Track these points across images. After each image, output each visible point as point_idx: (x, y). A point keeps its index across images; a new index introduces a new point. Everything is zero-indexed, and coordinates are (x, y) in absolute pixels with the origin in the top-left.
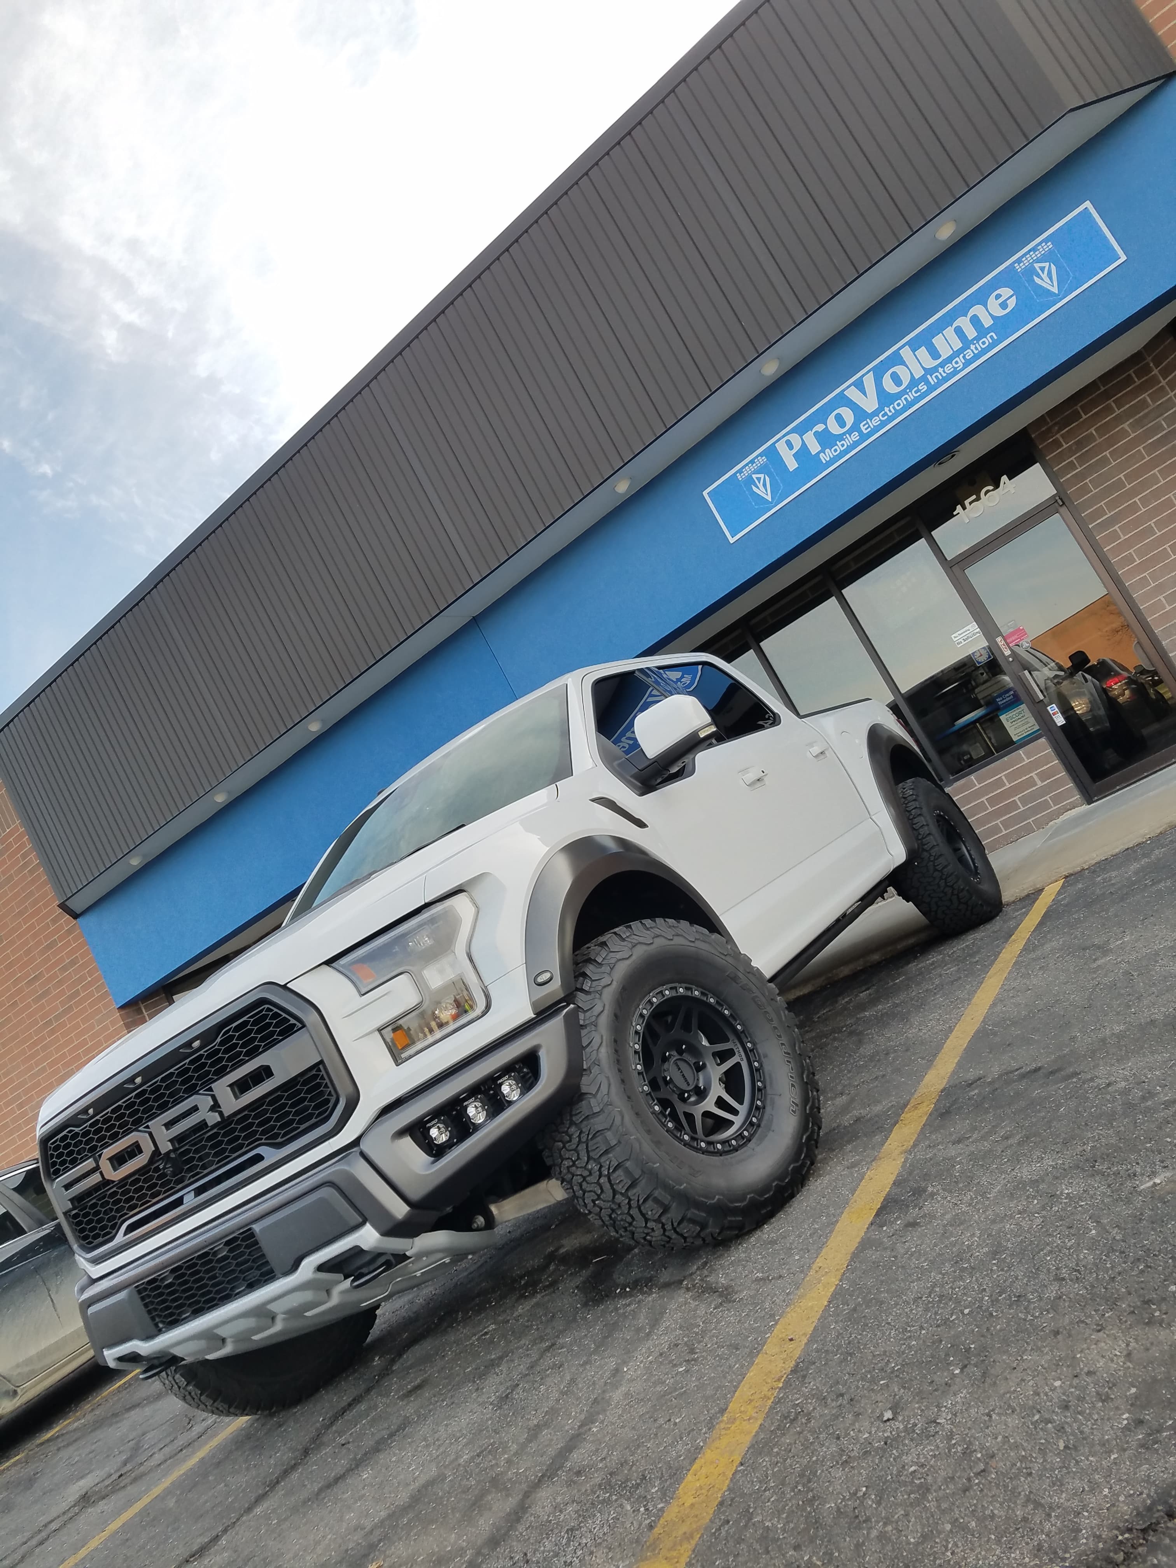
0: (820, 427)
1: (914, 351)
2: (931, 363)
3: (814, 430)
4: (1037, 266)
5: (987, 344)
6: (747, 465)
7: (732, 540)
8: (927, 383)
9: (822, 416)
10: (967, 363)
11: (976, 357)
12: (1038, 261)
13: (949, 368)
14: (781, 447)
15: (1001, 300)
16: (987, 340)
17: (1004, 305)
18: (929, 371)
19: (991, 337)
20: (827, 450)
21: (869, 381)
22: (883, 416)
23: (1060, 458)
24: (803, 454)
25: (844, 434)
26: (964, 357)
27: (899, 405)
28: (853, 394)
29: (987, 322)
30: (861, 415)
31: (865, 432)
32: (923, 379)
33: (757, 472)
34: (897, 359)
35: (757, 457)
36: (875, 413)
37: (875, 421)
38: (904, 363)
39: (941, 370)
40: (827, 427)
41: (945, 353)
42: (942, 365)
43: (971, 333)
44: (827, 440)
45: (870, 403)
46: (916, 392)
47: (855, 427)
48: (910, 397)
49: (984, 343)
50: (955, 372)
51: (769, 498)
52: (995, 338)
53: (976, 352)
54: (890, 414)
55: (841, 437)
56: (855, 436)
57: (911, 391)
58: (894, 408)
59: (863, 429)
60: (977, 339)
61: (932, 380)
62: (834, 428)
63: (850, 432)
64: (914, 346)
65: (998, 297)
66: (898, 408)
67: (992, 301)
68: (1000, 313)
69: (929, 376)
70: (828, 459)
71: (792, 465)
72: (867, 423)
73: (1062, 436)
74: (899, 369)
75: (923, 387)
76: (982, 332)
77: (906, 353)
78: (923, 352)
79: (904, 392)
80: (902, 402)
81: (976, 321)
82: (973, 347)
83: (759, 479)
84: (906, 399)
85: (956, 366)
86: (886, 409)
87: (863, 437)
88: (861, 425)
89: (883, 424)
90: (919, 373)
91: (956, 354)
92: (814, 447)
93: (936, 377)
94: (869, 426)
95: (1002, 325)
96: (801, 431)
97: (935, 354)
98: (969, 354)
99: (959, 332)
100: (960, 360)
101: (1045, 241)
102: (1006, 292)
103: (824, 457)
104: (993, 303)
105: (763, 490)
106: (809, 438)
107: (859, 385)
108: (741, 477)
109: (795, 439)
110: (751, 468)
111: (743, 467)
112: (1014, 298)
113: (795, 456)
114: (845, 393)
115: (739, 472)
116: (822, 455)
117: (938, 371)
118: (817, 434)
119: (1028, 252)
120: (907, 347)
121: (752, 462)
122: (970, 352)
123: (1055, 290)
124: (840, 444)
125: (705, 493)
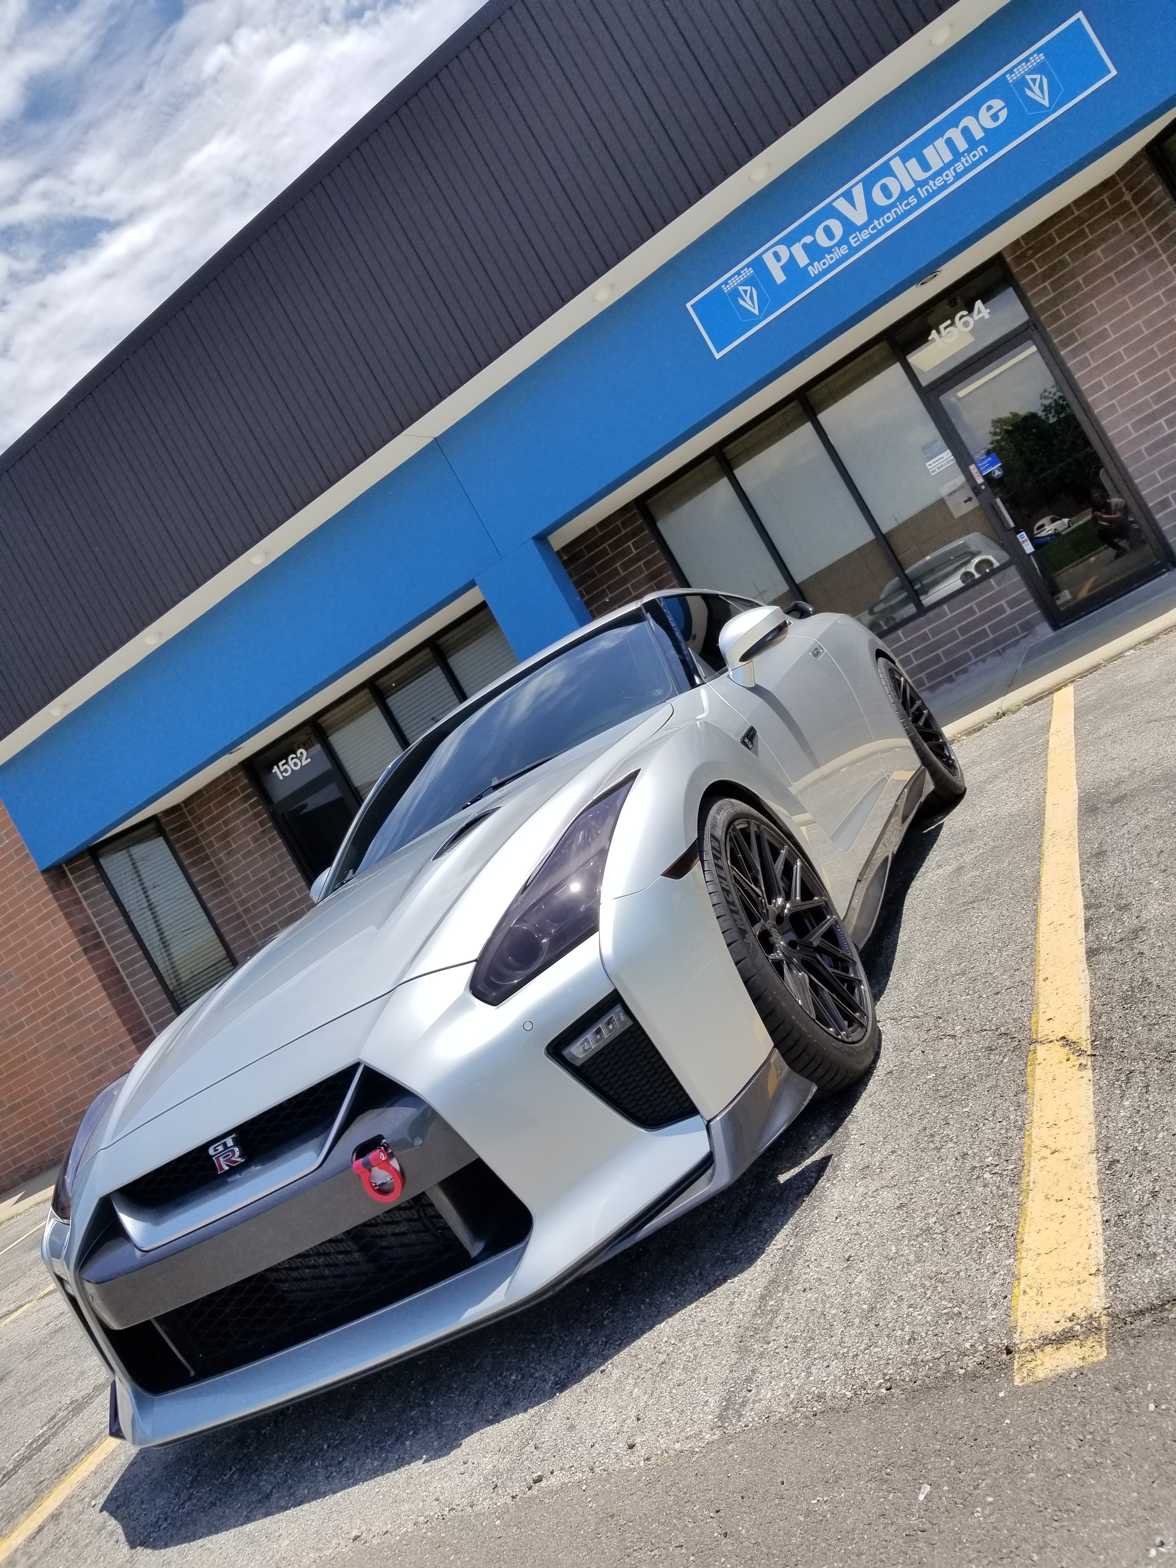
0: (808, 239)
1: (904, 161)
2: (921, 175)
3: (802, 242)
4: (1028, 77)
5: (978, 157)
6: (733, 276)
7: (718, 356)
8: (917, 196)
9: (809, 228)
10: (958, 176)
11: (967, 170)
12: (1030, 72)
13: (939, 182)
14: (769, 259)
15: (992, 112)
16: (978, 153)
17: (995, 117)
18: (920, 184)
19: (982, 150)
20: (816, 264)
21: (858, 193)
22: (872, 229)
23: (1034, 284)
24: (790, 267)
25: (833, 246)
26: (955, 170)
27: (888, 218)
28: (841, 205)
29: (978, 134)
30: (849, 227)
31: (854, 245)
32: (914, 192)
33: (744, 283)
34: (887, 171)
35: (743, 268)
36: (865, 226)
37: (865, 235)
38: (894, 176)
39: (931, 183)
40: (815, 240)
41: (936, 165)
42: (933, 177)
43: (962, 145)
44: (815, 252)
45: (859, 216)
46: (906, 205)
47: (844, 240)
48: (901, 209)
49: (974, 156)
50: (946, 186)
51: (756, 312)
52: (986, 151)
53: (967, 165)
54: (879, 227)
55: (829, 250)
56: (844, 250)
57: (901, 204)
58: (883, 221)
59: (852, 242)
60: (968, 151)
61: (922, 193)
62: (823, 241)
63: (839, 245)
64: (904, 157)
65: (989, 108)
66: (888, 222)
67: (983, 112)
68: (990, 124)
69: (919, 189)
70: (817, 272)
71: (780, 277)
72: (856, 236)
73: (1037, 261)
74: (888, 181)
75: (913, 200)
76: (973, 144)
77: (896, 164)
78: (913, 163)
79: (893, 205)
80: (892, 215)
81: (966, 133)
82: (963, 160)
84: (896, 212)
85: (946, 179)
86: (876, 222)
87: (853, 251)
88: (851, 238)
89: (873, 238)
90: (909, 186)
91: (947, 166)
92: (802, 260)
93: (927, 190)
94: (858, 240)
95: (993, 139)
96: (789, 241)
97: (925, 166)
98: (960, 167)
99: (950, 143)
100: (951, 173)
101: (1038, 51)
102: (997, 104)
103: (813, 271)
104: (984, 115)
105: (750, 303)
106: (798, 250)
107: (848, 196)
108: (726, 289)
109: (782, 250)
110: (737, 280)
111: (730, 278)
112: (1005, 110)
113: (783, 268)
114: (834, 204)
115: (726, 283)
116: (810, 268)
117: (928, 184)
118: (805, 246)
119: (1020, 63)
120: (897, 158)
121: (738, 273)
122: (961, 165)
123: (1046, 103)
124: (828, 257)
125: (688, 305)
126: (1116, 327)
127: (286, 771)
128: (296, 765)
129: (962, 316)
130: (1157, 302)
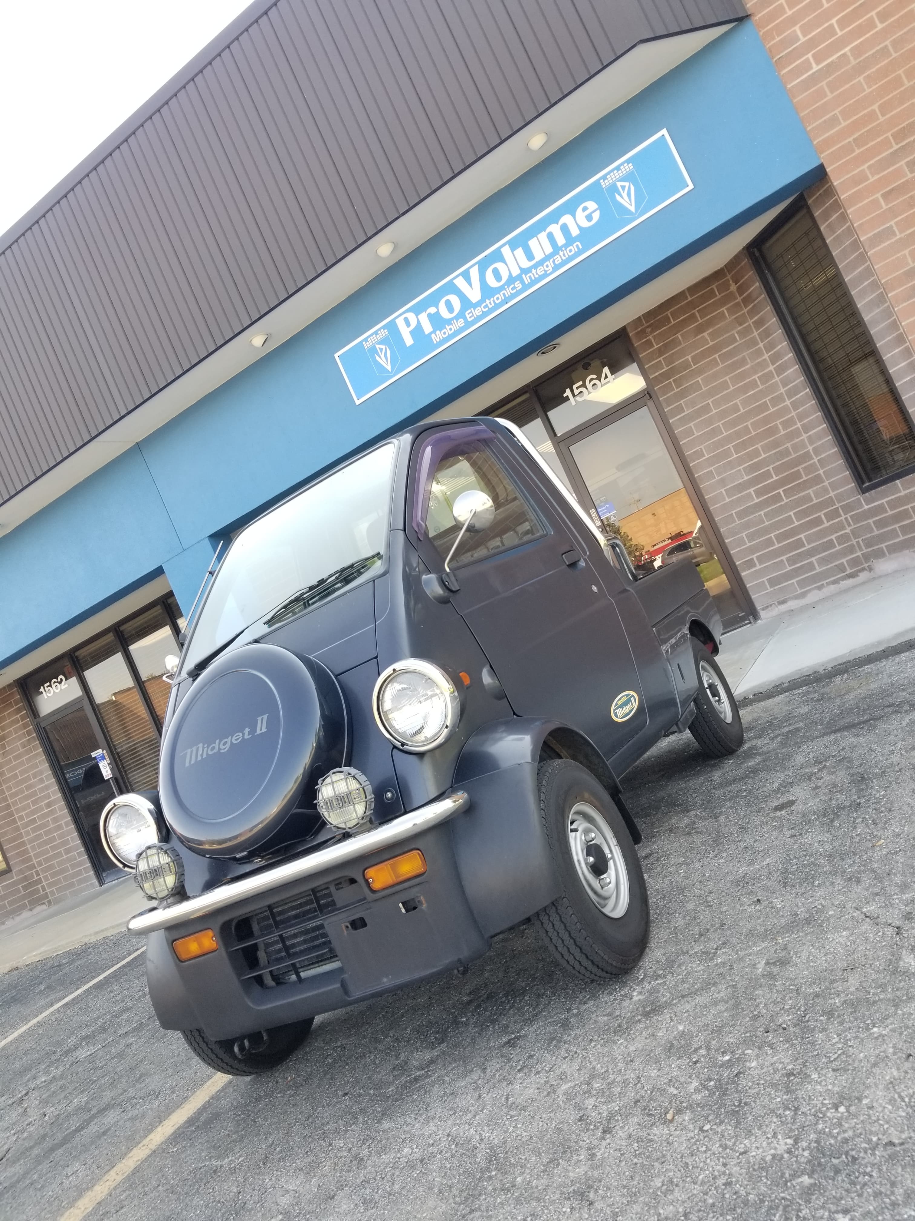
0: (432, 310)
1: (513, 249)
2: (526, 264)
3: (427, 312)
4: (619, 184)
5: (573, 252)
6: (372, 335)
8: (522, 282)
9: (434, 300)
10: (556, 268)
11: (564, 263)
12: (620, 180)
13: (540, 271)
14: (400, 322)
15: (587, 212)
16: (574, 248)
17: (589, 218)
18: (525, 271)
19: (577, 246)
20: (438, 332)
21: (474, 273)
22: (485, 307)
23: (650, 358)
24: (417, 332)
25: (452, 319)
26: (553, 261)
27: (498, 299)
28: (460, 283)
29: (575, 232)
30: (466, 303)
31: (469, 320)
32: (519, 277)
33: (380, 342)
34: (498, 257)
35: (380, 329)
36: (479, 304)
37: (478, 312)
38: (504, 262)
39: (534, 271)
40: (438, 311)
41: (539, 255)
42: (535, 266)
43: (561, 240)
44: (437, 322)
45: (474, 294)
46: (513, 289)
47: (461, 314)
48: (508, 292)
49: (570, 251)
50: (546, 275)
51: (389, 369)
52: (581, 247)
53: (564, 258)
54: (490, 306)
55: (449, 322)
56: (461, 323)
57: (508, 288)
58: (494, 301)
59: (468, 316)
60: (566, 246)
61: (526, 279)
62: (445, 313)
63: (457, 318)
64: (513, 245)
65: (585, 209)
66: (497, 302)
67: (579, 212)
68: (585, 224)
69: (523, 276)
70: (438, 340)
71: (409, 341)
72: (471, 312)
73: (654, 338)
74: (499, 265)
75: (518, 285)
76: (570, 240)
77: (506, 251)
78: (519, 252)
79: (502, 288)
80: (500, 297)
81: (565, 229)
82: (561, 253)
83: (382, 349)
84: (504, 294)
85: (547, 269)
86: (488, 302)
87: (468, 324)
88: (467, 313)
89: (485, 314)
90: (516, 272)
91: (547, 258)
92: (427, 328)
93: (530, 277)
94: (473, 315)
95: (587, 237)
96: (417, 310)
97: (530, 256)
98: (558, 260)
99: (550, 236)
100: (550, 264)
101: (627, 162)
102: (592, 205)
103: (436, 337)
104: (580, 214)
105: (384, 360)
106: (423, 318)
107: (466, 276)
108: (366, 345)
109: (411, 316)
110: (375, 338)
111: (369, 336)
112: (598, 212)
113: (411, 332)
114: (455, 281)
115: (366, 340)
116: (433, 336)
117: (531, 272)
118: (430, 316)
119: (612, 171)
120: (507, 246)
121: (376, 333)
122: (559, 258)
123: (632, 208)
124: (448, 328)
125: (336, 355)
126: (717, 403)
127: (49, 692)
128: (57, 688)
129: (592, 380)
130: (754, 384)
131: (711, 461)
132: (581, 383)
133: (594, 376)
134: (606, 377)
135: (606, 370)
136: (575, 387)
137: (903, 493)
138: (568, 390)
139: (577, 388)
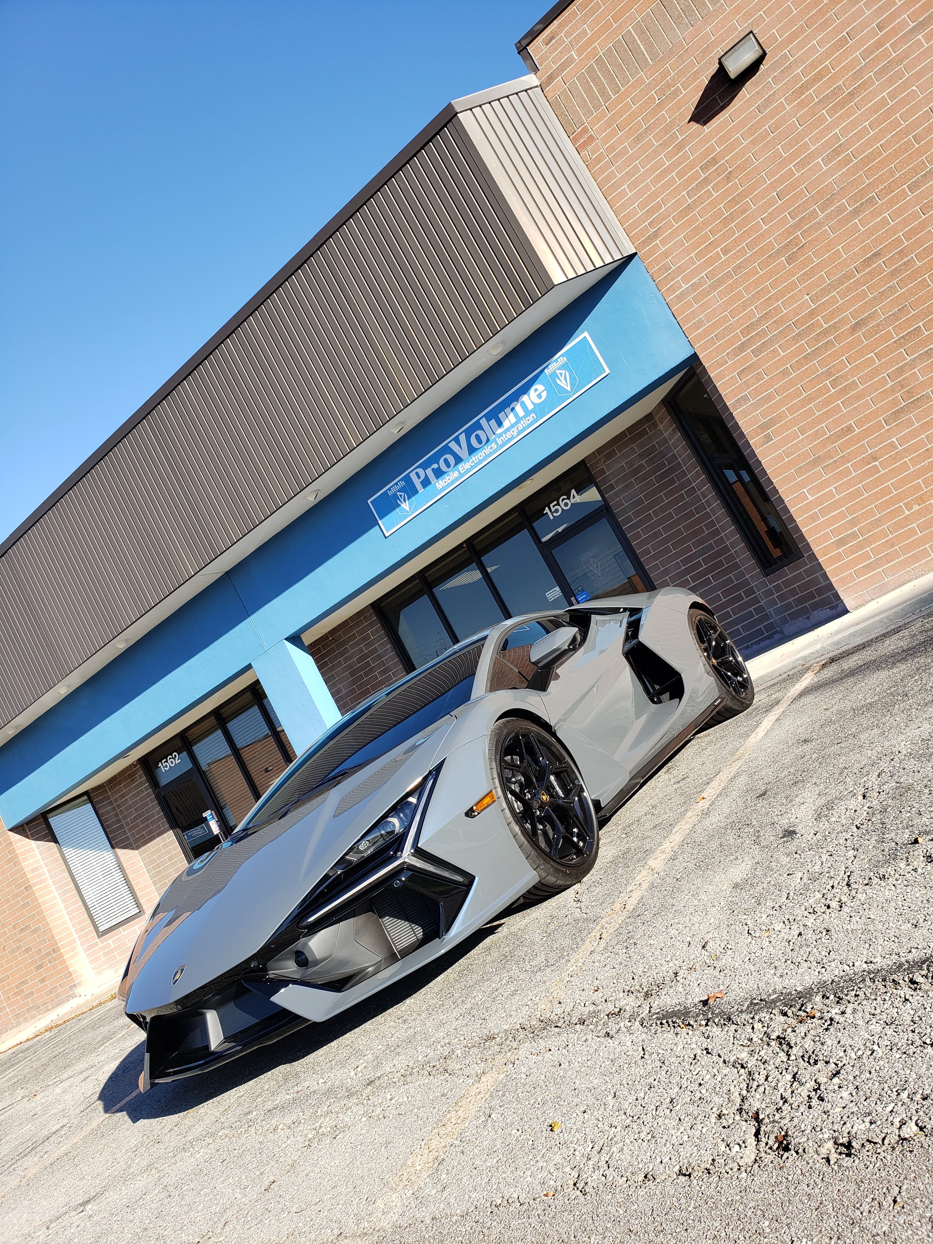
0: (435, 466)
1: (488, 421)
2: (498, 430)
3: (432, 467)
4: (558, 372)
5: (530, 421)
6: (393, 485)
7: (386, 535)
8: (497, 443)
9: (435, 459)
10: (519, 432)
11: (524, 429)
12: (559, 369)
13: (509, 435)
14: (413, 476)
15: (538, 393)
16: (531, 418)
17: (539, 396)
18: (498, 435)
19: (533, 416)
20: (440, 481)
21: (462, 438)
22: (472, 462)
23: (605, 482)
24: (426, 482)
25: (450, 471)
26: (518, 428)
27: (481, 456)
28: (453, 446)
29: (530, 407)
30: (459, 460)
33: (399, 490)
34: (478, 426)
35: (399, 481)
37: (467, 466)
38: (482, 429)
39: (504, 436)
40: (439, 466)
41: (506, 424)
42: (505, 432)
43: (521, 413)
44: (439, 474)
45: (464, 453)
46: (490, 449)
47: (455, 468)
48: (488, 451)
49: (528, 420)
50: (513, 438)
51: (408, 509)
52: (535, 417)
53: (524, 425)
55: (448, 474)
56: (456, 474)
57: (487, 448)
58: (478, 457)
59: (461, 470)
60: (525, 417)
61: (500, 442)
62: (444, 468)
63: (453, 471)
64: (488, 417)
65: (536, 390)
66: (480, 458)
67: (532, 393)
68: (537, 401)
69: (497, 439)
70: (441, 487)
71: (420, 489)
72: (463, 466)
73: (606, 466)
74: (479, 432)
75: (494, 446)
76: (527, 412)
77: (483, 422)
78: (493, 422)
79: (483, 448)
80: (482, 454)
81: (523, 405)
82: (522, 422)
83: (401, 496)
84: (485, 453)
85: (513, 434)
86: (474, 458)
87: (461, 475)
88: (460, 467)
89: (472, 467)
90: (491, 436)
91: (513, 426)
92: (432, 478)
93: (502, 440)
94: (464, 468)
95: (539, 409)
96: (424, 466)
98: (520, 427)
99: (514, 410)
100: (515, 429)
101: (562, 356)
102: (540, 387)
103: (439, 486)
105: (404, 503)
106: (429, 471)
107: (457, 440)
108: (390, 493)
109: (420, 471)
110: (396, 488)
111: (392, 487)
112: (545, 392)
113: (421, 482)
114: (449, 445)
115: (389, 489)
116: (437, 484)
118: (433, 470)
119: (552, 363)
120: (484, 418)
121: (396, 484)
123: (569, 389)
124: (447, 478)
125: (369, 501)
126: (656, 513)
127: (166, 766)
128: (172, 762)
129: (563, 500)
130: (682, 497)
131: (656, 557)
132: (556, 502)
133: (565, 497)
134: (574, 497)
135: (573, 492)
136: (551, 505)
137: (790, 576)
138: (547, 508)
139: (554, 506)
